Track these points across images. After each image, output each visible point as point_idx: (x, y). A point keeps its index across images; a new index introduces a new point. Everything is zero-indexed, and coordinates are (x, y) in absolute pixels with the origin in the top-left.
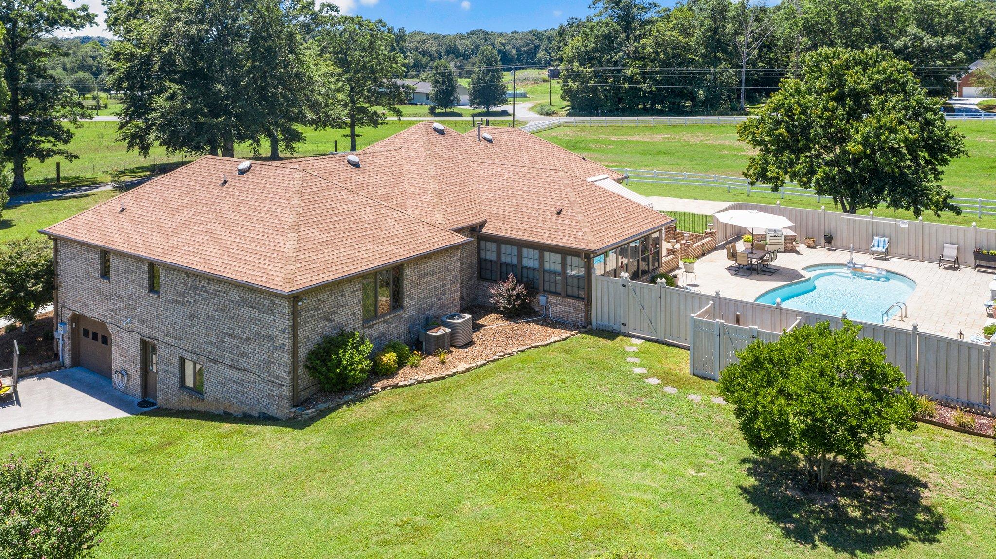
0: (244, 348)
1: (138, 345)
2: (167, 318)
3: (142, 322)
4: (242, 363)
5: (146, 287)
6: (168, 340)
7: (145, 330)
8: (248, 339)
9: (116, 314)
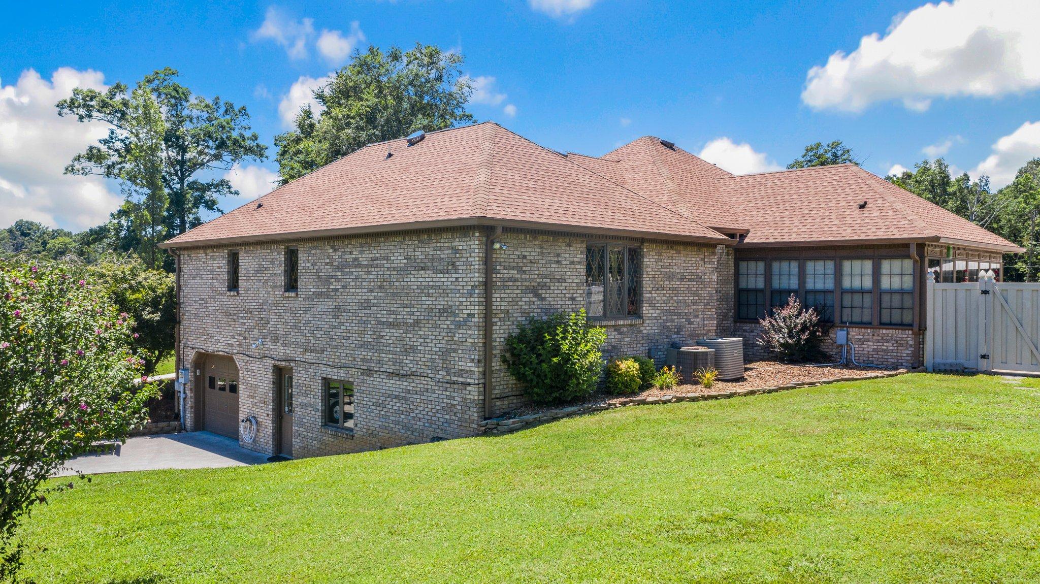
0: (412, 339)
1: (269, 376)
2: (308, 322)
3: (276, 339)
4: (409, 364)
5: (280, 286)
6: (309, 356)
7: (279, 351)
8: (417, 322)
9: (245, 338)
